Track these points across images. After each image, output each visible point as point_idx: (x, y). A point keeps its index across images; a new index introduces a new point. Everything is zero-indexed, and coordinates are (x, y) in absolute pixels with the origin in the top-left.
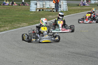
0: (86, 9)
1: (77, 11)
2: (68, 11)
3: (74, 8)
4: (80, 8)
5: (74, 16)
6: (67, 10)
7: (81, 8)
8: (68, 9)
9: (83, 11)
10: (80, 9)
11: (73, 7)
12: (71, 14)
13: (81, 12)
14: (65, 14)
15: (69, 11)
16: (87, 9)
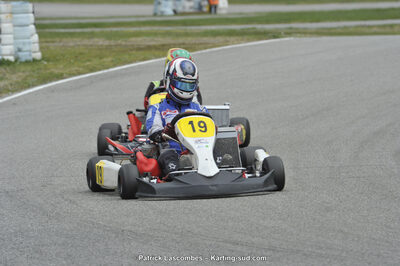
0: (139, 49)
1: (96, 62)
2: (43, 58)
3: (71, 44)
4: (107, 43)
5: (78, 86)
6: (38, 55)
7: (112, 43)
8: (41, 49)
9: (127, 57)
10: (108, 48)
11: (65, 40)
12: (60, 77)
13: (115, 66)
14: (30, 81)
15: (48, 61)
16: (149, 48)
